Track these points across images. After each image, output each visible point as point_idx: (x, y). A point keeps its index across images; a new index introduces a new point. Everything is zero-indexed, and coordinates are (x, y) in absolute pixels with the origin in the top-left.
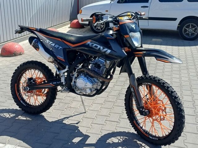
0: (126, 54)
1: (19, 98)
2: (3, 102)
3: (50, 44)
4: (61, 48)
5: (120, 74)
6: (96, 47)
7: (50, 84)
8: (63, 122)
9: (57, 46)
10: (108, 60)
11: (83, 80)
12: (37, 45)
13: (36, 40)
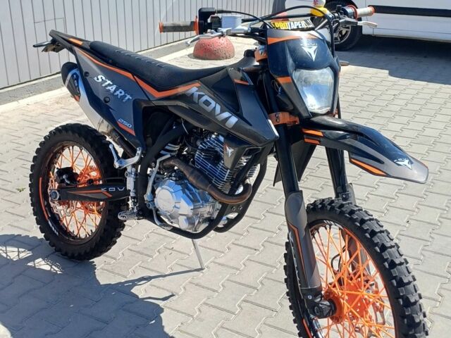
0: (277, 134)
1: (45, 213)
2: (22, 216)
3: (106, 86)
4: (129, 99)
5: (274, 185)
6: (207, 103)
7: (102, 190)
8: (132, 291)
9: (120, 93)
10: (230, 146)
11: (171, 192)
12: (76, 87)
13: (75, 74)
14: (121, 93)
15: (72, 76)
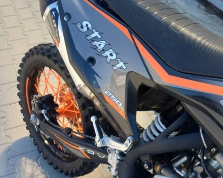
3: (92, 40)
4: (122, 68)
7: (80, 148)
13: (54, 10)
14: (111, 55)
15: (51, 11)
